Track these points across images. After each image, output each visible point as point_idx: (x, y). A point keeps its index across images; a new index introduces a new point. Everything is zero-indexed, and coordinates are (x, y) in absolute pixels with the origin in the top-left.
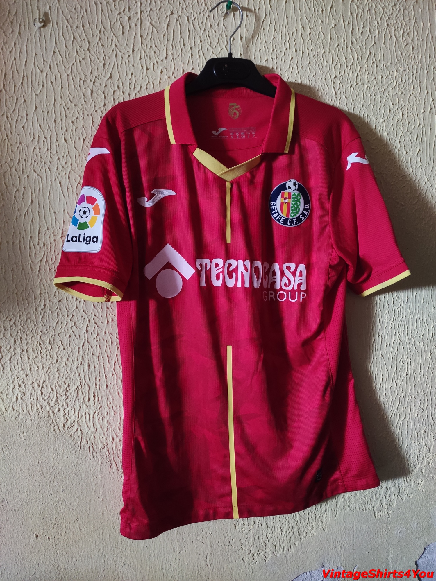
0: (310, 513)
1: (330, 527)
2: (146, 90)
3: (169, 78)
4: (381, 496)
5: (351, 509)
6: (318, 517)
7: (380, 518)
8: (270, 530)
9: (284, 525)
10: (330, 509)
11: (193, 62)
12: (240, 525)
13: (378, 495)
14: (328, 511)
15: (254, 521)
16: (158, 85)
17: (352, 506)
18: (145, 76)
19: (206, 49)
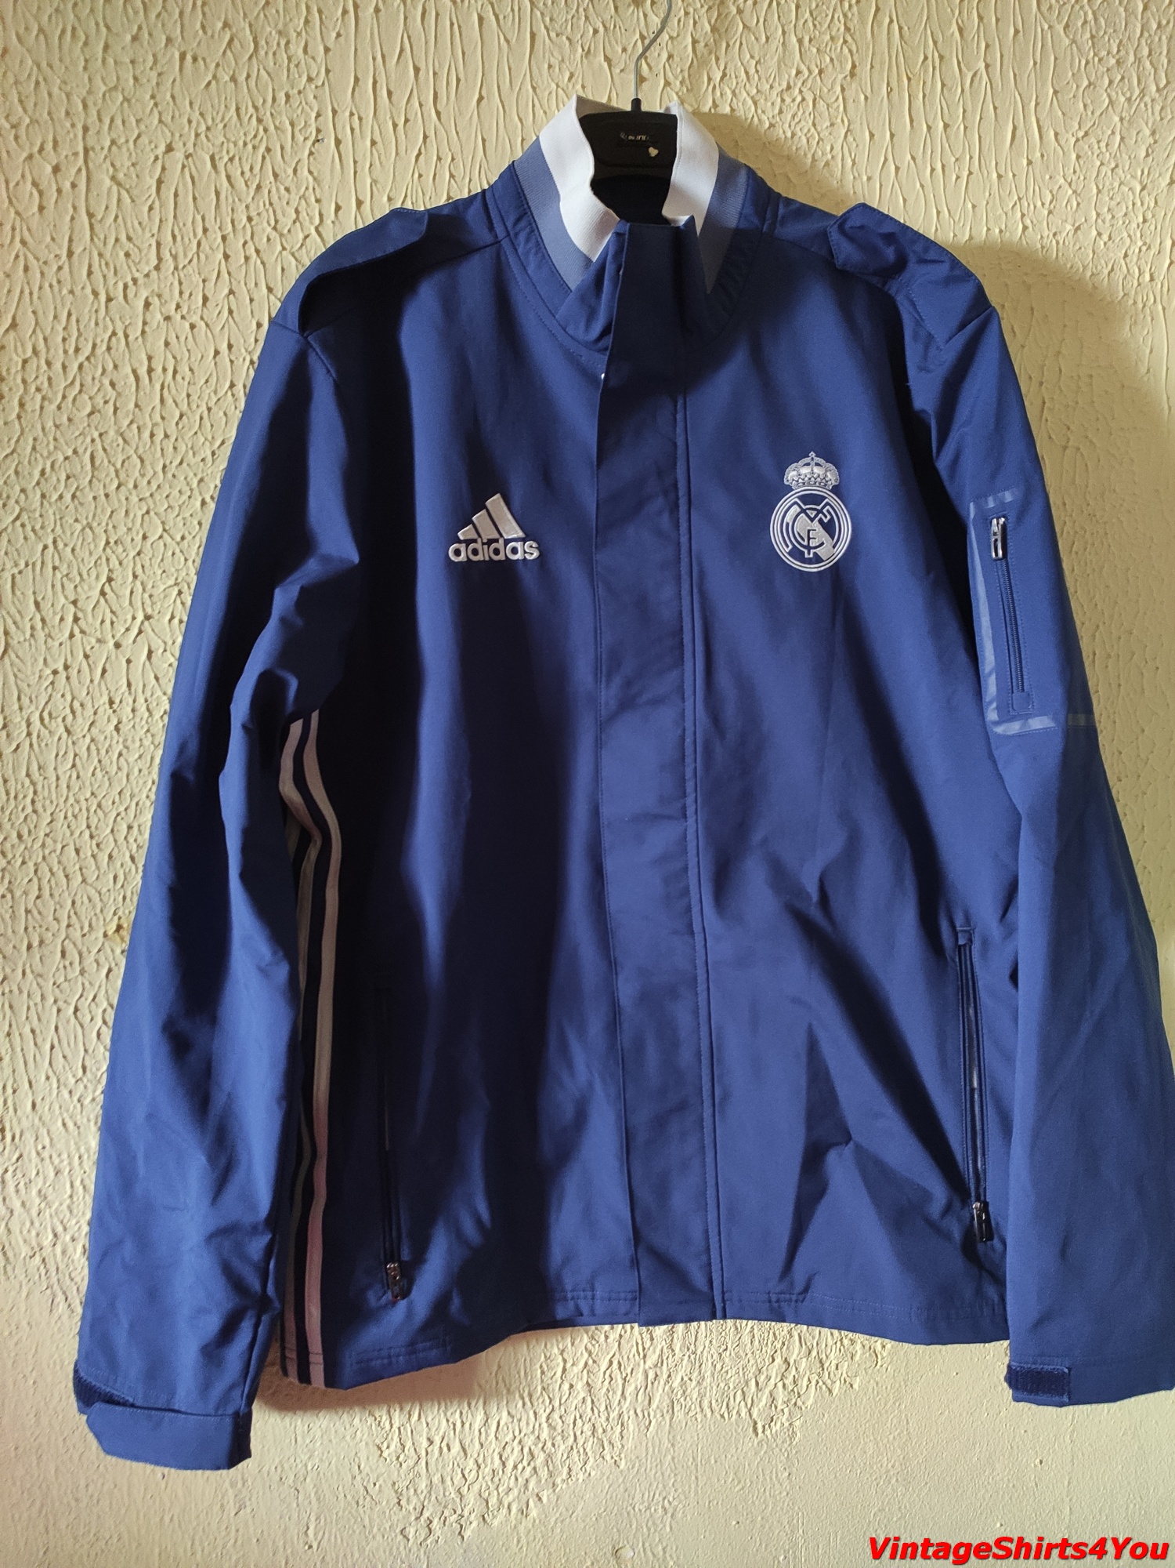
0: (579, 1422)
1: (633, 1458)
2: (106, 354)
3: (167, 318)
4: (772, 1382)
5: (691, 1414)
6: (600, 1431)
7: (769, 1436)
8: (471, 1463)
9: (508, 1449)
10: (632, 1412)
11: (229, 273)
12: (392, 1447)
13: (762, 1378)
14: (626, 1418)
15: (429, 1439)
16: (140, 339)
17: (693, 1406)
18: (104, 318)
19: (265, 239)
